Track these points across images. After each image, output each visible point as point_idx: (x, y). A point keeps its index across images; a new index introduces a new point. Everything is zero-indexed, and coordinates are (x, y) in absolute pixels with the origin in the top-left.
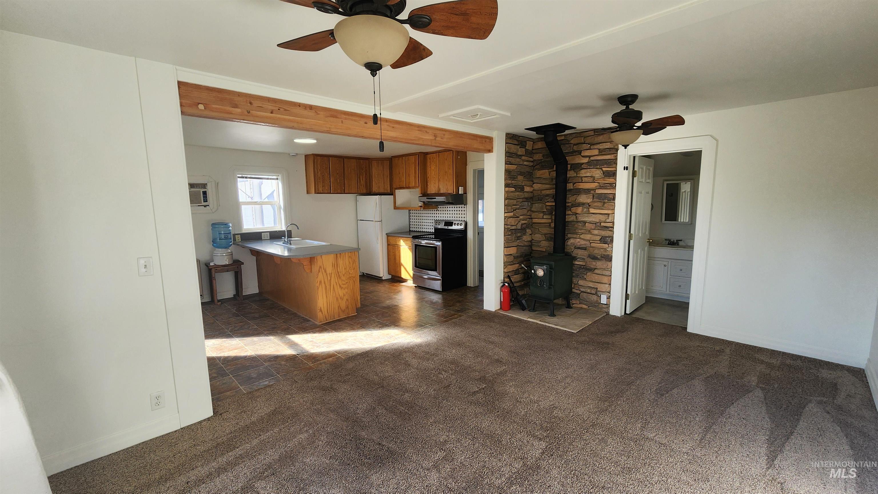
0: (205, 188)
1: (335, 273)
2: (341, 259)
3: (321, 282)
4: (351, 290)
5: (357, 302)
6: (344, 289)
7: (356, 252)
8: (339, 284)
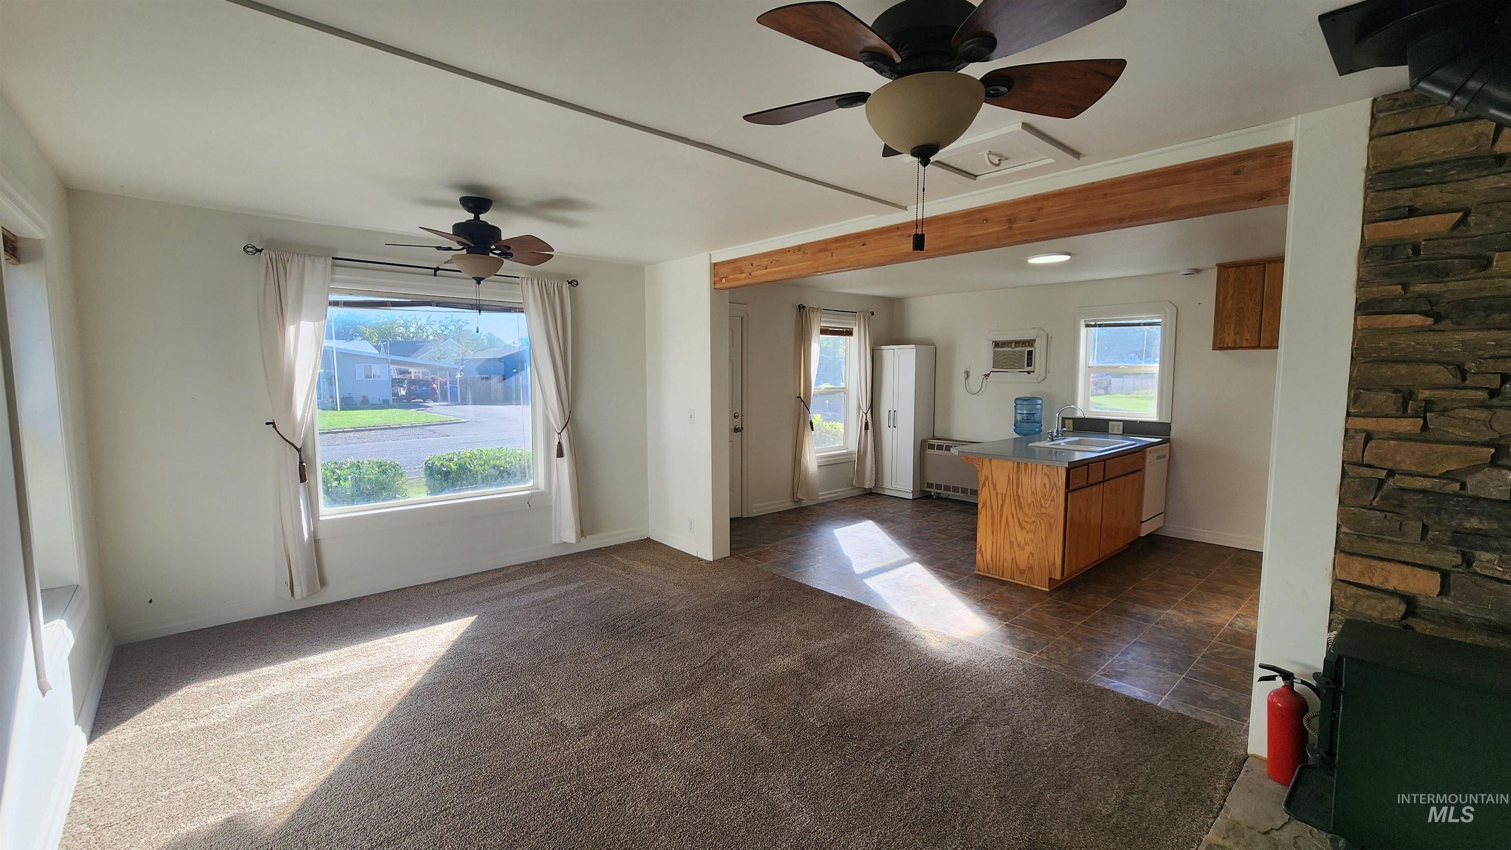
0: (1032, 346)
1: (1012, 497)
2: (1027, 474)
3: (985, 503)
4: (1042, 540)
5: (1053, 568)
6: (1027, 532)
7: (1059, 468)
8: (1019, 520)
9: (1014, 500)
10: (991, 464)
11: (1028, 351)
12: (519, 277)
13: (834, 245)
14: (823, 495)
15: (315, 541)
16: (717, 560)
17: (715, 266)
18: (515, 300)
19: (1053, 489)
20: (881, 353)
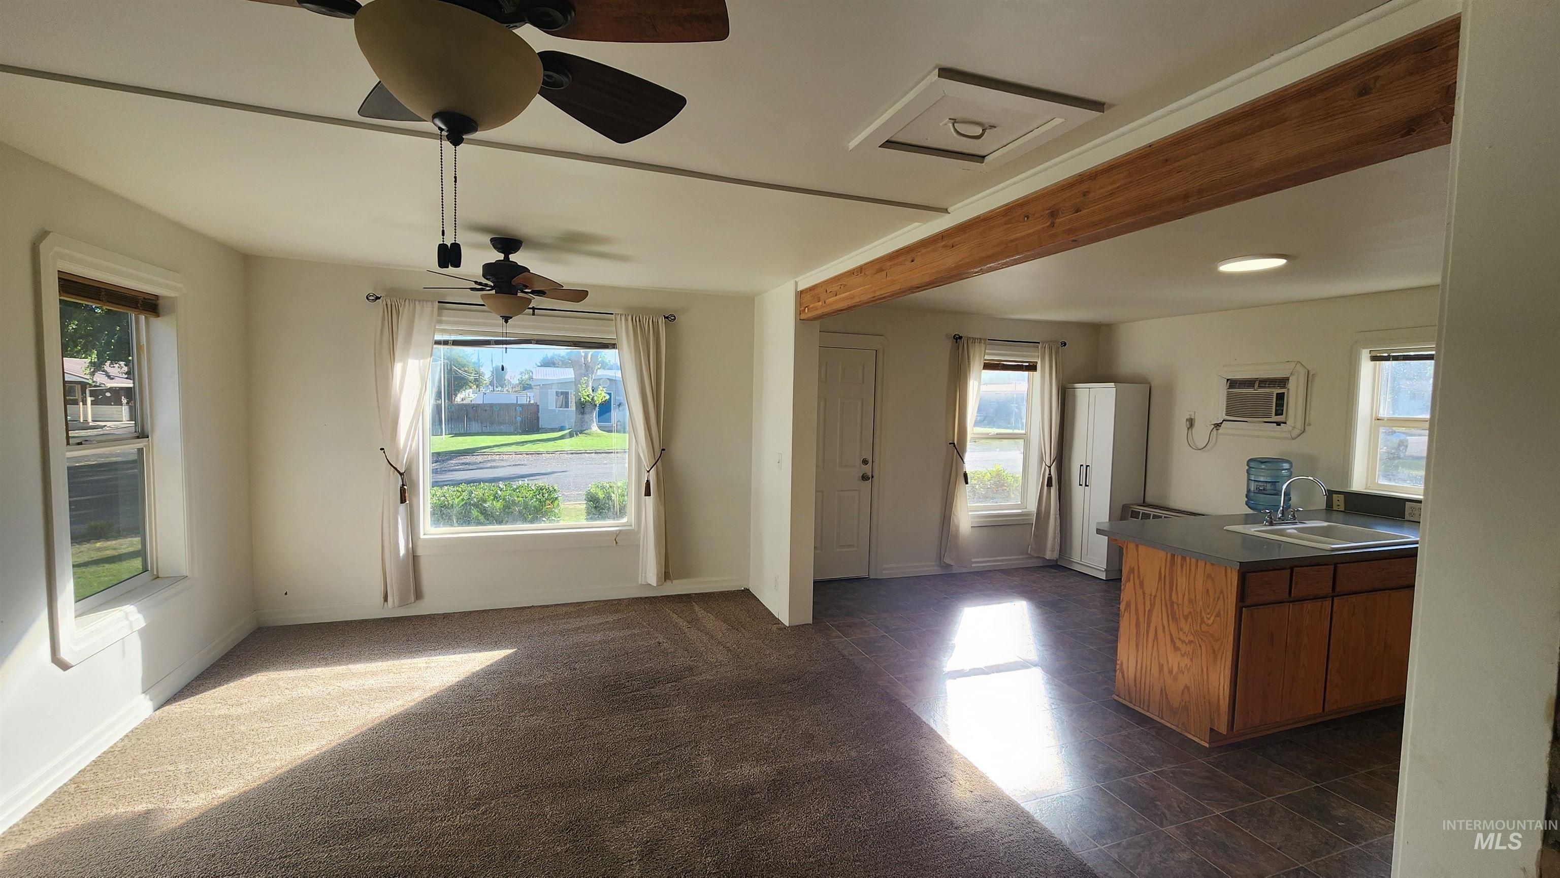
0: (1284, 386)
1: (1163, 601)
2: (1184, 572)
3: (1128, 604)
4: (1202, 671)
5: (1216, 715)
6: (1183, 656)
7: (1229, 571)
8: (1171, 635)
9: (1166, 606)
10: (1137, 551)
11: (1277, 394)
12: (612, 314)
13: (889, 264)
14: (979, 563)
15: (414, 558)
16: (792, 627)
17: (800, 295)
18: (609, 336)
19: (1218, 599)
20: (1074, 391)
